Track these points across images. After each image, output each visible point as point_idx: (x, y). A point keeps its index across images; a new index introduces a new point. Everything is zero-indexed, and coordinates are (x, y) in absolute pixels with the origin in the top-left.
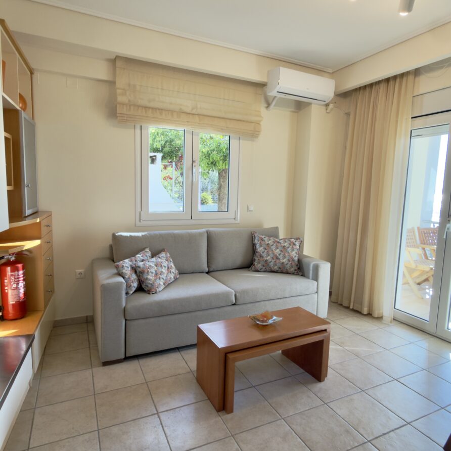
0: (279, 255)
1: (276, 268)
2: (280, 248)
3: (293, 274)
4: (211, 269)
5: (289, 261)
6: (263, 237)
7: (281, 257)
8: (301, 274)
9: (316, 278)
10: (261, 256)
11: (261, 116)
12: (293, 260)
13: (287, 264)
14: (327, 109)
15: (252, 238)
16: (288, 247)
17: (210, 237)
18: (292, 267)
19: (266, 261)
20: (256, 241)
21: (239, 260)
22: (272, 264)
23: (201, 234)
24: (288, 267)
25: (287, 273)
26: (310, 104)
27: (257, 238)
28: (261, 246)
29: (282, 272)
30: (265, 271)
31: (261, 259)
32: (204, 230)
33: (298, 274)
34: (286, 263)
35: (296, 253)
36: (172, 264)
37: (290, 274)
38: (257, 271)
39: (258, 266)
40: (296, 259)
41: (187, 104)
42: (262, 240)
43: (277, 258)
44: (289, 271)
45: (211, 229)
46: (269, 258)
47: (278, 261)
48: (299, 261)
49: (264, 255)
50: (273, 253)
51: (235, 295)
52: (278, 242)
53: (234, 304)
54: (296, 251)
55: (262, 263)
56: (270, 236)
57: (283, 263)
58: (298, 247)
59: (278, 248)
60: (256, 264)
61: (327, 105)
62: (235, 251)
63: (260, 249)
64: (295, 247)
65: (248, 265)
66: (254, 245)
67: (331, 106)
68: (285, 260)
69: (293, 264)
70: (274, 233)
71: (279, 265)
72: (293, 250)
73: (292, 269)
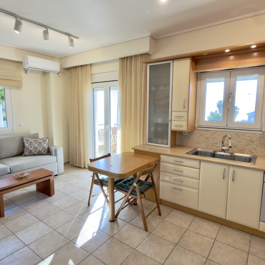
0: (37, 146)
1: (36, 153)
2: (38, 143)
3: (46, 155)
5: (43, 149)
6: (28, 139)
7: (38, 147)
8: (49, 154)
9: (56, 155)
10: (27, 148)
11: (22, 78)
12: (45, 148)
13: (42, 151)
14: (58, 75)
15: (22, 140)
16: (42, 143)
18: (45, 152)
19: (30, 150)
20: (24, 141)
21: (15, 152)
22: (33, 152)
24: (42, 152)
25: (43, 155)
26: (49, 73)
27: (25, 140)
28: (27, 143)
29: (40, 155)
31: (28, 150)
33: (48, 155)
34: (41, 150)
35: (47, 145)
37: (44, 155)
38: (26, 156)
39: (26, 153)
40: (47, 148)
42: (28, 140)
43: (36, 148)
44: (43, 154)
46: (32, 149)
47: (37, 150)
48: (48, 148)
49: (29, 147)
50: (34, 146)
51: (10, 169)
52: (37, 141)
53: (10, 173)
54: (46, 144)
56: (32, 138)
57: (39, 150)
58: (48, 142)
59: (36, 143)
60: (25, 152)
61: (58, 73)
62: (14, 148)
63: (26, 145)
64: (46, 142)
65: (21, 154)
66: (24, 143)
67: (60, 74)
68: (41, 149)
69: (45, 150)
70: (36, 136)
71: (37, 151)
72: (45, 144)
73: (45, 153)
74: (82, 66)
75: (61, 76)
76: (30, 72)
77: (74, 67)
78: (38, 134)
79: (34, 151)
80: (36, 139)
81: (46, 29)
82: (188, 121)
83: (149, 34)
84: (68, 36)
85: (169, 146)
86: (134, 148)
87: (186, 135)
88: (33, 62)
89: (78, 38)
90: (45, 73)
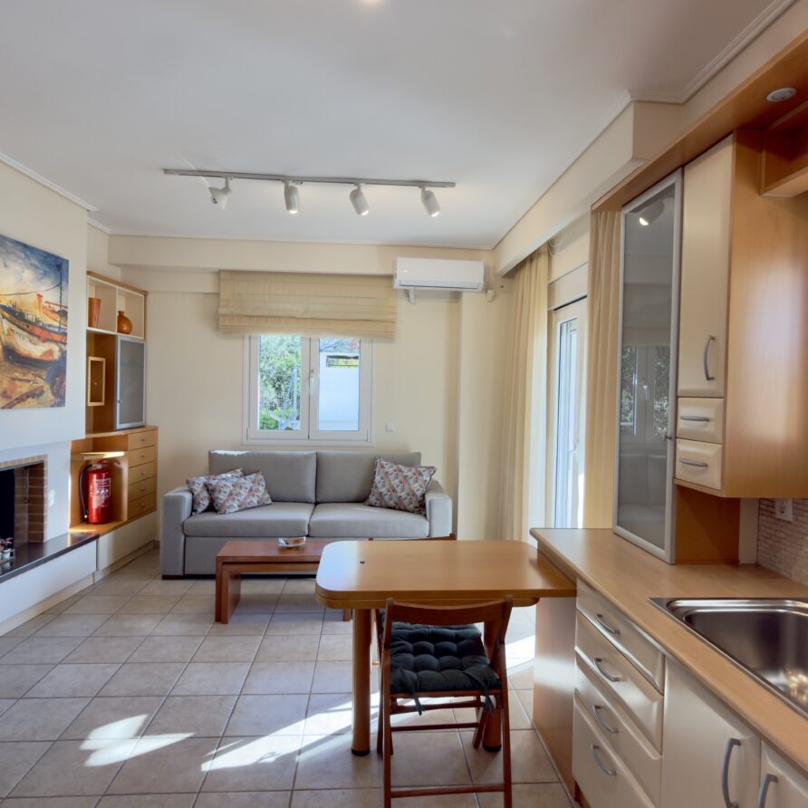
1: (392, 503)
2: (400, 478)
3: (413, 512)
4: (319, 500)
5: (408, 494)
6: (384, 463)
7: (398, 489)
8: (422, 512)
9: (430, 518)
10: (376, 487)
11: (396, 314)
12: (414, 494)
13: (405, 499)
15: (374, 464)
16: (411, 478)
17: (319, 460)
18: (411, 503)
19: (381, 493)
20: (377, 468)
21: (354, 491)
22: (386, 498)
23: (307, 457)
24: (406, 502)
25: (406, 510)
26: (461, 292)
27: (378, 465)
28: (379, 475)
29: (400, 510)
30: (381, 507)
31: (376, 491)
32: (313, 452)
33: (419, 513)
34: (404, 497)
35: (421, 486)
37: (409, 511)
38: (371, 505)
39: (372, 499)
40: (419, 493)
42: (383, 467)
43: (394, 491)
44: (408, 508)
45: (322, 451)
46: (384, 490)
47: (394, 494)
48: (422, 496)
49: (380, 486)
50: (390, 485)
51: (309, 525)
52: (400, 471)
53: (307, 536)
54: (420, 482)
55: (376, 495)
56: (395, 463)
57: (400, 497)
58: (427, 478)
59: (397, 478)
60: (371, 496)
63: (377, 478)
64: (420, 478)
65: (361, 500)
66: (374, 473)
67: (489, 292)
68: (403, 495)
69: (414, 499)
70: (412, 461)
71: (395, 499)
72: (417, 482)
73: (411, 507)
75: (495, 297)
76: (415, 298)
78: (419, 455)
80: (401, 467)
81: (355, 188)
82: (724, 444)
84: (420, 187)
89: (452, 184)
90: (456, 295)
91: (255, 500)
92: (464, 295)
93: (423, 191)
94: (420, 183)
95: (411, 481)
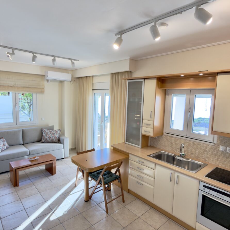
0: (51, 136)
1: (50, 141)
2: (52, 134)
3: (57, 142)
4: (24, 143)
6: (45, 130)
7: (52, 137)
8: (59, 142)
9: (63, 144)
10: (44, 137)
11: (44, 86)
12: (56, 138)
13: (54, 139)
14: (71, 83)
15: (41, 130)
16: (55, 133)
17: (23, 132)
18: (56, 140)
19: (46, 139)
20: (43, 132)
21: (36, 139)
23: (19, 131)
24: (54, 140)
25: (54, 142)
26: (64, 81)
27: (43, 130)
28: (44, 133)
29: (52, 142)
30: (46, 142)
31: (44, 138)
32: (21, 129)
33: (58, 142)
36: (6, 143)
38: (43, 142)
39: (43, 140)
40: (58, 137)
41: (11, 83)
42: (45, 131)
43: (50, 137)
44: (55, 142)
45: (24, 128)
46: (47, 138)
47: (50, 138)
48: (59, 138)
49: (45, 137)
50: (49, 136)
51: (29, 152)
52: (51, 132)
53: (29, 155)
54: (58, 134)
55: (45, 139)
56: (48, 129)
57: (52, 139)
58: (59, 133)
59: (51, 134)
60: (42, 140)
61: (71, 81)
62: (35, 136)
63: (44, 134)
64: (57, 133)
65: (40, 141)
66: (42, 133)
67: (72, 82)
68: (53, 138)
69: (56, 139)
70: (52, 128)
71: (51, 140)
72: (57, 134)
73: (56, 141)
74: (87, 77)
75: (73, 83)
77: (82, 77)
78: (53, 126)
79: (48, 139)
80: (51, 130)
81: (54, 58)
82: (153, 129)
83: (129, 58)
84: (71, 60)
85: (140, 147)
86: (112, 146)
87: (157, 139)
88: (52, 75)
89: (78, 61)
90: (61, 82)
91: (5, 147)
92: (65, 82)
93: (72, 61)
94: (71, 59)
95: (55, 134)
